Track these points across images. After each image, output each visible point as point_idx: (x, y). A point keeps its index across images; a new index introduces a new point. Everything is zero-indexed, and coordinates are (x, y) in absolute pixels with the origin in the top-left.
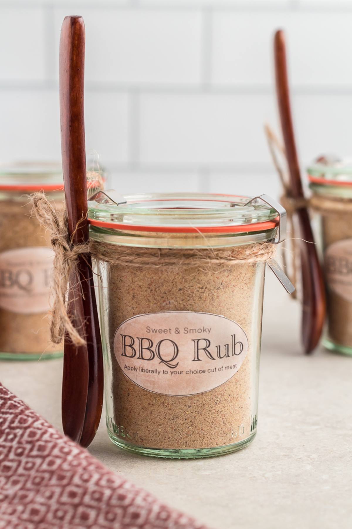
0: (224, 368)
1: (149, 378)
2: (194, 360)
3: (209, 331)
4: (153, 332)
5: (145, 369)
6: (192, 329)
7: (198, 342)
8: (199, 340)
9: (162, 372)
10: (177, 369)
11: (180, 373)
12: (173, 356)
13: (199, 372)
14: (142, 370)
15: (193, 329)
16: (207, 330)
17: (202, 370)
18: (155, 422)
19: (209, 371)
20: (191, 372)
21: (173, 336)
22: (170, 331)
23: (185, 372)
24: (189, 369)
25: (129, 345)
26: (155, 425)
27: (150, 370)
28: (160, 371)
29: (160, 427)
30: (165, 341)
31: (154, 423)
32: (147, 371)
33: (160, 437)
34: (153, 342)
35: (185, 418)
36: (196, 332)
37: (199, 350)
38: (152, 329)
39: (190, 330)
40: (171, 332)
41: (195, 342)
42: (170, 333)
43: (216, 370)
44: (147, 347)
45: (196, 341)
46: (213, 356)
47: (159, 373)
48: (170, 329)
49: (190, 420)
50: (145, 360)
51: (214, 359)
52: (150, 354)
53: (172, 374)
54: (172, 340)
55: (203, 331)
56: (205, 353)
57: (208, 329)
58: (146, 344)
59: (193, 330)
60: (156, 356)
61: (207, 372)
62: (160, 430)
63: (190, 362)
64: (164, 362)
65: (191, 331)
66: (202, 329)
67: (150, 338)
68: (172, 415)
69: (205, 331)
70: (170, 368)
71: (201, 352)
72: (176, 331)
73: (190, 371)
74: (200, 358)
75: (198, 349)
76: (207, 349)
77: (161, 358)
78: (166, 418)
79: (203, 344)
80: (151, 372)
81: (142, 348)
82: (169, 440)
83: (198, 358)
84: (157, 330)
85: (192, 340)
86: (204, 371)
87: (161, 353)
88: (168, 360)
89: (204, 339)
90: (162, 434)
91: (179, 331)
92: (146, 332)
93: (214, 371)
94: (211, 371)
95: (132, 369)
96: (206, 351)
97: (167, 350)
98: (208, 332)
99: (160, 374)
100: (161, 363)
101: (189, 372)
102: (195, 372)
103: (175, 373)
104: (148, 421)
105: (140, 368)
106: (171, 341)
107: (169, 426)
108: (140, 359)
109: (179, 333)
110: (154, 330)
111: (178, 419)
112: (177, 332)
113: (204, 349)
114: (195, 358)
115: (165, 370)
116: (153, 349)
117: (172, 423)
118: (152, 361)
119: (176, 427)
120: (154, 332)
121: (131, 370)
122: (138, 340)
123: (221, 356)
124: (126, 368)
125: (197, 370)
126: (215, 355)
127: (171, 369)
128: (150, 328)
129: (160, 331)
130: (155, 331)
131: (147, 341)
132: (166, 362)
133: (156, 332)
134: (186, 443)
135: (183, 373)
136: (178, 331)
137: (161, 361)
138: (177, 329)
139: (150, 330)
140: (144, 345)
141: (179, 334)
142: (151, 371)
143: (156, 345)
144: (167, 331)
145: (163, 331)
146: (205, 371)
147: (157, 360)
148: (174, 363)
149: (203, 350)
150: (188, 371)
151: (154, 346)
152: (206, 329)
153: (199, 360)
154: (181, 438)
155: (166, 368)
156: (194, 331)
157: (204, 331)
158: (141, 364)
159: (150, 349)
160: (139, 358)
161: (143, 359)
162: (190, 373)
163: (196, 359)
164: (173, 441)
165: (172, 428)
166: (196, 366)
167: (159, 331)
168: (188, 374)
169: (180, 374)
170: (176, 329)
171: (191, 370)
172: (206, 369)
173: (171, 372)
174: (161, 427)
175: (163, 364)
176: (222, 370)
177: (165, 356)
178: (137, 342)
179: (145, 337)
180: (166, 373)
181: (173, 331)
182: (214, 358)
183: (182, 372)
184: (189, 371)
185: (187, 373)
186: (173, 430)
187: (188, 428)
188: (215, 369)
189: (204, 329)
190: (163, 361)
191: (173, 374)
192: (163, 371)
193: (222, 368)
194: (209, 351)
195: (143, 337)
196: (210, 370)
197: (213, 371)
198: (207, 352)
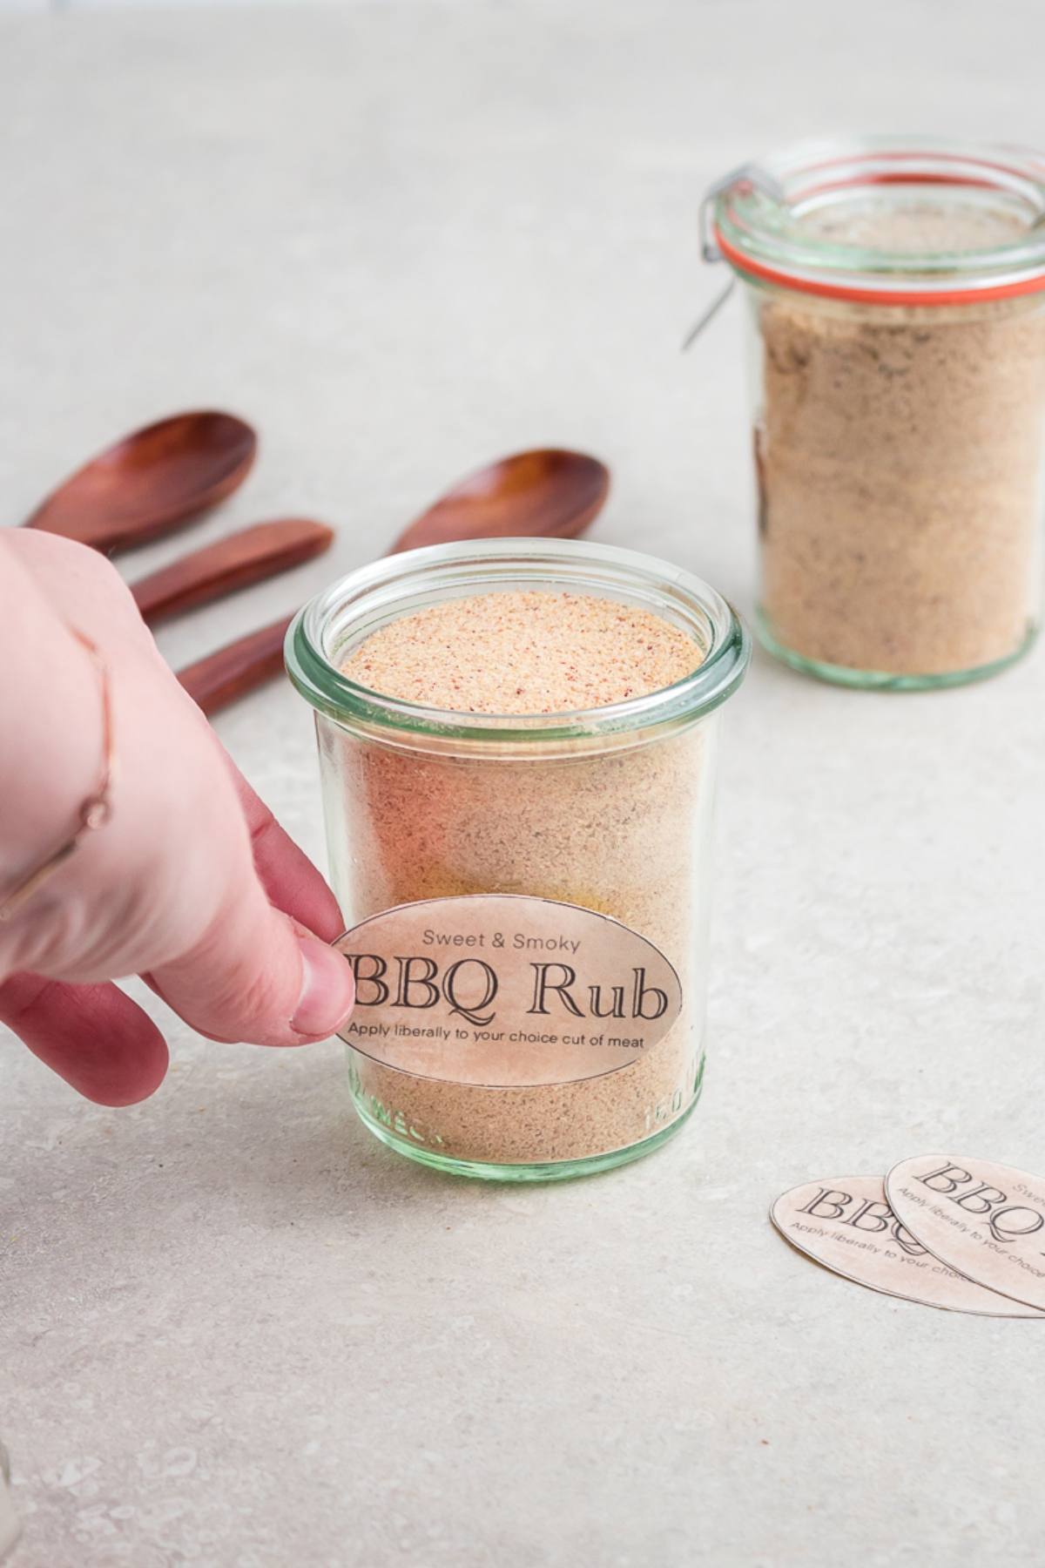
0: (605, 1041)
1: (420, 1048)
2: (531, 1011)
3: (575, 949)
4: (440, 943)
5: (412, 1029)
6: (532, 939)
7: (544, 970)
8: (548, 965)
9: (455, 1033)
10: (491, 1028)
11: (495, 1037)
12: (483, 998)
13: (542, 1038)
14: (404, 1030)
15: (536, 938)
16: (569, 945)
17: (549, 1035)
18: (480, 1111)
19: (566, 1040)
20: (523, 1037)
21: (489, 954)
22: (481, 941)
23: (508, 1037)
24: (520, 1029)
25: (368, 976)
26: (480, 1116)
27: (424, 1031)
28: (449, 1032)
29: (491, 1120)
30: (466, 964)
31: (478, 1112)
32: (416, 1032)
33: (491, 1141)
34: (438, 965)
35: (550, 1099)
36: (542, 947)
37: (546, 990)
38: (438, 936)
39: (529, 940)
40: (483, 943)
41: (537, 969)
42: (481, 945)
43: (585, 1040)
44: (422, 976)
45: (541, 968)
46: (578, 1007)
47: (446, 1036)
48: (482, 937)
49: (561, 1103)
50: (413, 1009)
51: (580, 1015)
52: (428, 992)
53: (477, 1038)
54: (484, 961)
55: (558, 944)
56: (560, 999)
57: (572, 943)
58: (419, 971)
59: (535, 941)
60: (442, 998)
61: (560, 1042)
62: (491, 1126)
63: (522, 1014)
64: (462, 1012)
65: (532, 943)
66: (558, 940)
67: (432, 958)
68: (520, 1096)
69: (563, 947)
70: (473, 1026)
71: (551, 994)
72: (497, 940)
73: (521, 1035)
74: (546, 1008)
75: (543, 987)
76: (566, 989)
77: (454, 1003)
78: (504, 1102)
79: (556, 976)
80: (427, 1035)
81: (407, 981)
82: (513, 1146)
83: (541, 1007)
84: (450, 937)
85: (532, 964)
86: (553, 1039)
87: (455, 990)
88: (471, 1008)
89: (561, 966)
90: (497, 1134)
91: (503, 941)
92: (423, 944)
93: (578, 1043)
94: (571, 1040)
95: (374, 1030)
96: (562, 993)
97: (470, 985)
98: (572, 950)
99: (448, 1038)
100: (454, 1014)
101: (518, 1037)
102: (532, 1038)
103: (486, 1036)
104: (462, 1107)
105: (396, 1027)
106: (483, 964)
107: (515, 1117)
108: (401, 1005)
109: (502, 945)
110: (444, 937)
111: (535, 1102)
112: (497, 944)
113: (559, 988)
114: (534, 1006)
115: (460, 1030)
116: (437, 981)
117: (519, 1112)
118: (432, 1008)
119: (529, 1119)
120: (444, 942)
121: (371, 1033)
122: (399, 964)
123: (601, 1012)
124: (356, 1030)
125: (537, 1035)
126: (584, 1007)
127: (477, 1027)
128: (433, 933)
129: (458, 940)
130: (445, 940)
131: (423, 963)
132: (465, 1010)
133: (447, 943)
134: (553, 1149)
135: (504, 1037)
136: (501, 941)
137: (453, 1008)
138: (498, 937)
139: (432, 939)
140: (413, 972)
141: (501, 948)
142: (426, 1032)
143: (445, 971)
144: (475, 940)
145: (465, 939)
146: (556, 1039)
147: (443, 1006)
148: (484, 1013)
149: (555, 991)
150: (515, 1035)
151: (441, 974)
152: (566, 942)
153: (544, 1012)
154: (541, 1141)
155: (464, 1025)
156: (539, 943)
157: (561, 946)
158: (401, 1019)
159: (431, 981)
160: (396, 1004)
161: (407, 1004)
162: (520, 1040)
163: (537, 1009)
164: (523, 1148)
165: (520, 1122)
166: (538, 1024)
167: (455, 940)
168: (515, 1040)
169: (497, 1039)
170: (495, 935)
171: (523, 1032)
172: (559, 1033)
173: (475, 1033)
174: (495, 1119)
175: (460, 1016)
176: (601, 1044)
177: (465, 998)
178: (393, 968)
179: (418, 956)
180: (464, 1035)
181: (488, 941)
182: (582, 1012)
183: (502, 1034)
184: (518, 1034)
185: (513, 1037)
186: (523, 1126)
187: (558, 1119)
188: (583, 1038)
189: (564, 941)
190: (458, 1008)
191: (480, 1039)
192: (457, 1031)
193: (601, 1039)
194: (571, 995)
195: (412, 956)
196: (568, 1037)
197: (576, 1041)
198: (564, 997)
